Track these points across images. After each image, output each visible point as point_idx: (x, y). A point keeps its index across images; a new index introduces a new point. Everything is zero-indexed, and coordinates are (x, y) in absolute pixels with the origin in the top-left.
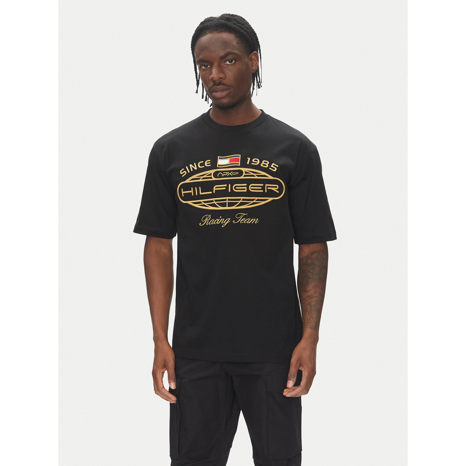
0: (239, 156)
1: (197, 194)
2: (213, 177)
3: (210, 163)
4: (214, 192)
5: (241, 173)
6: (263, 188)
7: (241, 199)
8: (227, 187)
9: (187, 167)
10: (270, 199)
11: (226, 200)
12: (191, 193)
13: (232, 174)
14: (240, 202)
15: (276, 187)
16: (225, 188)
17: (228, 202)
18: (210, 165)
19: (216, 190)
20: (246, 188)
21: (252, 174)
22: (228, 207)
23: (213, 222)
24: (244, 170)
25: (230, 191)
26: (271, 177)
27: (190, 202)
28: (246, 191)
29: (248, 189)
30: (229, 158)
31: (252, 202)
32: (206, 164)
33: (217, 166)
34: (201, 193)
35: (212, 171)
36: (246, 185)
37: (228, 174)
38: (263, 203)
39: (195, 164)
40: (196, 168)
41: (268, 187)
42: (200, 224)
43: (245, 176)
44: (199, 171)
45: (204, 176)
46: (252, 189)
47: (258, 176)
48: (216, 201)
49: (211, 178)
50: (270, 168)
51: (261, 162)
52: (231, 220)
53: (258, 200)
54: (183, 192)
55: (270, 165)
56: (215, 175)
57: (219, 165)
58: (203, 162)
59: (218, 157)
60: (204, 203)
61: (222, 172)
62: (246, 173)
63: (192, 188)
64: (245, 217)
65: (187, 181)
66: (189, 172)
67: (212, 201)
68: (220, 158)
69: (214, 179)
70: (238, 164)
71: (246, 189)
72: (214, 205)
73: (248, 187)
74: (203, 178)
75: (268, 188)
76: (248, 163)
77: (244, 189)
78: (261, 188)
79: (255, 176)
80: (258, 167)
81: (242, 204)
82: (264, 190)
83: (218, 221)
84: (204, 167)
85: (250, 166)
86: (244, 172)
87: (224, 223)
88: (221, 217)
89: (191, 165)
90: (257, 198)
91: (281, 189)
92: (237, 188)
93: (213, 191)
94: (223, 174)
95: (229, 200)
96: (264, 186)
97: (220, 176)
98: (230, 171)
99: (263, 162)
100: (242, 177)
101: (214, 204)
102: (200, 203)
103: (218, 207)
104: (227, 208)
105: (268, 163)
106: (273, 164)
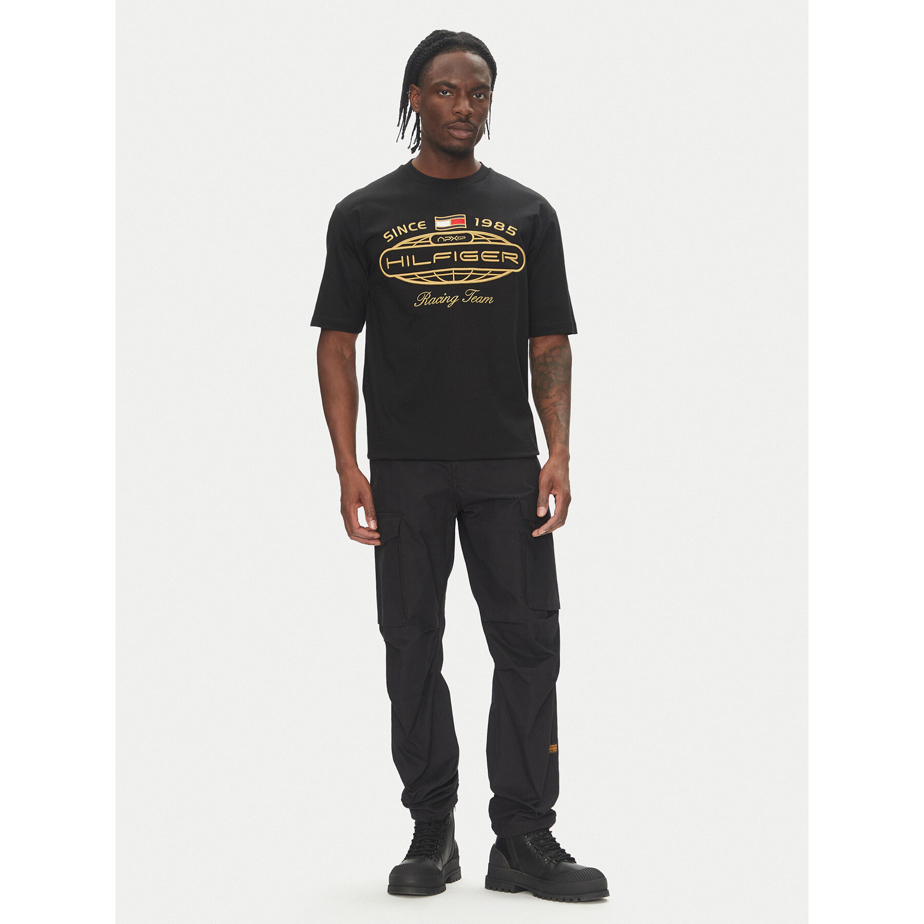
0: (464, 217)
1: (408, 265)
2: (431, 242)
3: (425, 225)
4: (434, 262)
5: (469, 237)
6: (499, 256)
7: (471, 271)
8: (452, 255)
9: (393, 230)
10: (509, 271)
11: (451, 272)
12: (401, 263)
13: (456, 238)
14: (470, 274)
15: (515, 256)
16: (449, 257)
17: (455, 275)
18: (426, 228)
19: (436, 260)
20: (477, 256)
21: (484, 238)
22: (455, 280)
23: (435, 301)
24: (472, 233)
25: (456, 260)
26: (508, 244)
27: (398, 276)
28: (477, 260)
29: (480, 257)
30: (450, 220)
31: (485, 275)
32: (419, 225)
33: (436, 229)
34: (414, 264)
35: (430, 235)
36: (477, 252)
37: (452, 238)
38: (500, 276)
39: (404, 226)
40: (406, 231)
41: (505, 255)
42: (416, 304)
43: (474, 241)
44: (410, 234)
45: (419, 242)
46: (485, 258)
47: (492, 241)
48: (437, 273)
49: (429, 243)
50: (506, 232)
51: (494, 224)
52: (460, 298)
53: (492, 272)
54: (388, 263)
55: (506, 228)
56: (434, 239)
57: (438, 228)
58: (415, 223)
59: (435, 217)
60: (419, 277)
61: (444, 236)
62: (475, 237)
63: (402, 257)
64: (476, 294)
65: (395, 248)
66: (397, 236)
67: (432, 274)
68: (437, 219)
69: (433, 245)
70: (464, 226)
71: (477, 258)
72: (435, 279)
73: (479, 254)
74: (418, 244)
75: (506, 257)
76: (477, 225)
77: (475, 258)
78: (496, 256)
79: (488, 241)
80: (491, 230)
81: (472, 277)
82: (501, 260)
83: (442, 300)
84: (417, 229)
85: (480, 228)
86: (473, 237)
87: (450, 302)
88: (445, 294)
89: (399, 228)
90: (491, 270)
91: (520, 260)
92: (465, 256)
93: (432, 261)
94: (445, 239)
95: (455, 271)
96: (501, 253)
97: (441, 241)
98: (454, 235)
99: (497, 223)
100: (471, 243)
101: (436, 277)
102: (414, 276)
103: (441, 281)
104: (454, 282)
105: (504, 225)
106: (510, 227)
